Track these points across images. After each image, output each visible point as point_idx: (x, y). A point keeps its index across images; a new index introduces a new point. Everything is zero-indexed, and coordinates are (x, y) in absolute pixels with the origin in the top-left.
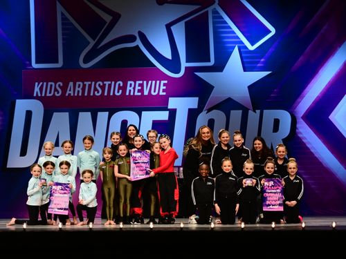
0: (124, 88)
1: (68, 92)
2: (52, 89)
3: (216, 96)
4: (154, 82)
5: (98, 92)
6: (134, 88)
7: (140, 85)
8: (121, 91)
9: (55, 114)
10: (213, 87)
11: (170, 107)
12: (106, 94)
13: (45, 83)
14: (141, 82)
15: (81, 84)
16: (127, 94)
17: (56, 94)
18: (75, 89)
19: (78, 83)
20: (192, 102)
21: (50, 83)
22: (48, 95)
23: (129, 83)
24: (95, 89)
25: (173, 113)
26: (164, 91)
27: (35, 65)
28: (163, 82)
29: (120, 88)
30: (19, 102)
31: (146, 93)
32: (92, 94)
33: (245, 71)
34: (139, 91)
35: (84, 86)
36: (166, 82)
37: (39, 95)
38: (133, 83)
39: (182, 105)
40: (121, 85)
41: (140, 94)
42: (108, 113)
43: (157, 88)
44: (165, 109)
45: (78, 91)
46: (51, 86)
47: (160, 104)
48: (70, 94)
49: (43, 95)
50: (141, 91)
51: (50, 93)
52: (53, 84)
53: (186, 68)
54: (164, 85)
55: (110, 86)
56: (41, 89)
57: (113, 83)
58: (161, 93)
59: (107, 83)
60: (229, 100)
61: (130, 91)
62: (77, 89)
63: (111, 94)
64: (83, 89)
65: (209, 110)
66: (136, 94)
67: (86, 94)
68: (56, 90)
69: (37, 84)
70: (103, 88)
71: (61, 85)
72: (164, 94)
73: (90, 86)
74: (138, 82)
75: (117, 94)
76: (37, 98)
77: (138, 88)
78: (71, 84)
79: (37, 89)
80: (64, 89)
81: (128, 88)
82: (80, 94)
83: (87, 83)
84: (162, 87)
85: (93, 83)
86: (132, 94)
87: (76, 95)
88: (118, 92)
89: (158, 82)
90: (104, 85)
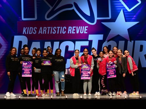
0: (67, 30)
1: (40, 32)
2: (32, 30)
3: (112, 34)
4: (81, 27)
5: (54, 32)
6: (72, 30)
7: (74, 28)
8: (65, 31)
10: (110, 30)
11: (89, 39)
12: (58, 33)
13: (28, 28)
14: (75, 27)
15: (46, 28)
16: (68, 33)
17: (34, 33)
18: (43, 31)
19: (44, 28)
20: (100, 37)
21: (31, 28)
22: (30, 33)
23: (69, 27)
24: (53, 31)
25: (91, 42)
26: (86, 31)
27: (23, 19)
28: (86, 27)
29: (65, 30)
30: (15, 37)
31: (78, 32)
32: (51, 33)
33: (126, 21)
34: (74, 31)
35: (47, 29)
36: (87, 27)
37: (26, 33)
38: (71, 27)
39: (95, 38)
40: (66, 28)
41: (74, 33)
42: (59, 42)
43: (83, 30)
44: (87, 40)
45: (45, 32)
46: (31, 29)
47: (84, 38)
48: (40, 33)
49: (27, 33)
50: (75, 31)
51: (31, 32)
52: (32, 28)
53: (97, 20)
54: (87, 28)
55: (60, 29)
56: (26, 31)
57: (62, 27)
58: (85, 33)
59: (59, 28)
60: (118, 36)
61: (70, 31)
62: (44, 30)
63: (61, 33)
64: (47, 31)
65: (108, 41)
66: (73, 33)
67: (48, 33)
68: (34, 31)
69: (24, 28)
70: (57, 30)
71: (36, 28)
72: (87, 33)
73: (50, 29)
74: (74, 27)
75: (63, 33)
76: (24, 35)
77: (73, 30)
78: (41, 28)
79: (24, 31)
80: (38, 30)
81: (69, 30)
82: (45, 33)
83: (49, 28)
85: (52, 28)
86: (71, 33)
87: (43, 33)
88: (64, 32)
89: (83, 27)
90: (57, 29)
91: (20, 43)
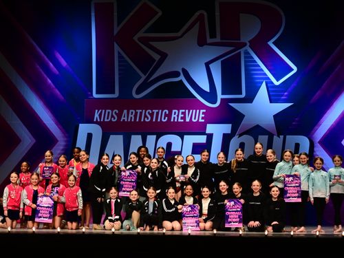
0: (169, 116)
1: (123, 118)
2: (109, 115)
3: (246, 123)
4: (194, 111)
5: (148, 119)
6: (178, 116)
7: (182, 113)
8: (166, 118)
9: (111, 136)
10: (244, 116)
11: (208, 132)
12: (154, 120)
13: (104, 111)
14: (184, 111)
15: (134, 111)
16: (172, 120)
17: (113, 120)
18: (128, 116)
19: (131, 111)
20: (226, 128)
21: (107, 111)
22: (106, 120)
23: (174, 111)
24: (145, 116)
25: (210, 137)
26: (202, 118)
27: (95, 95)
28: (202, 111)
29: (166, 115)
30: (81, 126)
31: (188, 120)
32: (142, 120)
33: (271, 102)
34: (182, 118)
35: (136, 113)
36: (204, 111)
37: (99, 120)
38: (177, 111)
39: (217, 130)
40: (167, 113)
41: (182, 121)
42: (155, 136)
43: (197, 116)
44: (203, 133)
45: (131, 118)
46: (109, 113)
47: (199, 129)
48: (124, 120)
50: (184, 118)
51: (108, 118)
52: (110, 111)
53: (222, 99)
54: (203, 113)
55: (158, 113)
56: (100, 115)
57: (160, 111)
58: (200, 120)
59: (155, 111)
60: (258, 126)
61: (174, 118)
62: (130, 116)
63: (159, 120)
64: (135, 116)
65: (240, 135)
66: (180, 120)
67: (137, 120)
68: (112, 116)
69: (96, 111)
70: (152, 115)
71: (117, 112)
72: (203, 121)
73: (141, 113)
74: (181, 111)
75: (163, 120)
76: (96, 123)
77: (181, 115)
78: (125, 111)
79: (97, 115)
80: (119, 115)
81: (173, 116)
82: (133, 120)
83: (139, 111)
84: (201, 115)
85: (144, 111)
86: (176, 120)
87: (129, 120)
89: (198, 111)
90: (153, 113)
91: (90, 136)
